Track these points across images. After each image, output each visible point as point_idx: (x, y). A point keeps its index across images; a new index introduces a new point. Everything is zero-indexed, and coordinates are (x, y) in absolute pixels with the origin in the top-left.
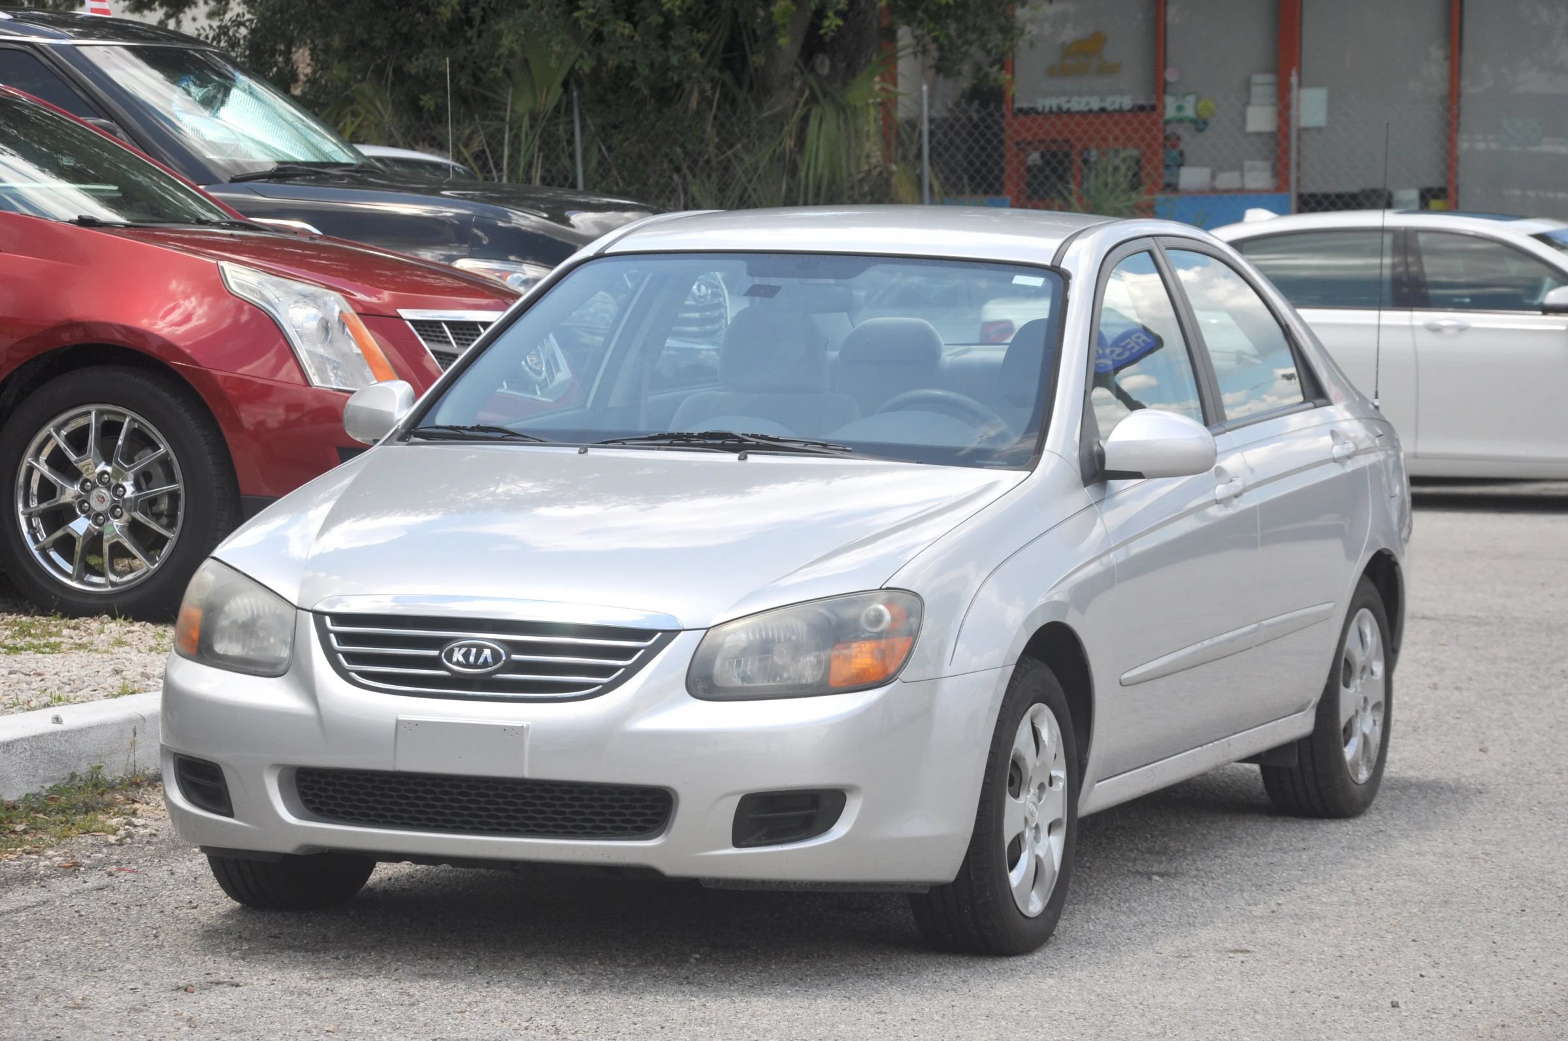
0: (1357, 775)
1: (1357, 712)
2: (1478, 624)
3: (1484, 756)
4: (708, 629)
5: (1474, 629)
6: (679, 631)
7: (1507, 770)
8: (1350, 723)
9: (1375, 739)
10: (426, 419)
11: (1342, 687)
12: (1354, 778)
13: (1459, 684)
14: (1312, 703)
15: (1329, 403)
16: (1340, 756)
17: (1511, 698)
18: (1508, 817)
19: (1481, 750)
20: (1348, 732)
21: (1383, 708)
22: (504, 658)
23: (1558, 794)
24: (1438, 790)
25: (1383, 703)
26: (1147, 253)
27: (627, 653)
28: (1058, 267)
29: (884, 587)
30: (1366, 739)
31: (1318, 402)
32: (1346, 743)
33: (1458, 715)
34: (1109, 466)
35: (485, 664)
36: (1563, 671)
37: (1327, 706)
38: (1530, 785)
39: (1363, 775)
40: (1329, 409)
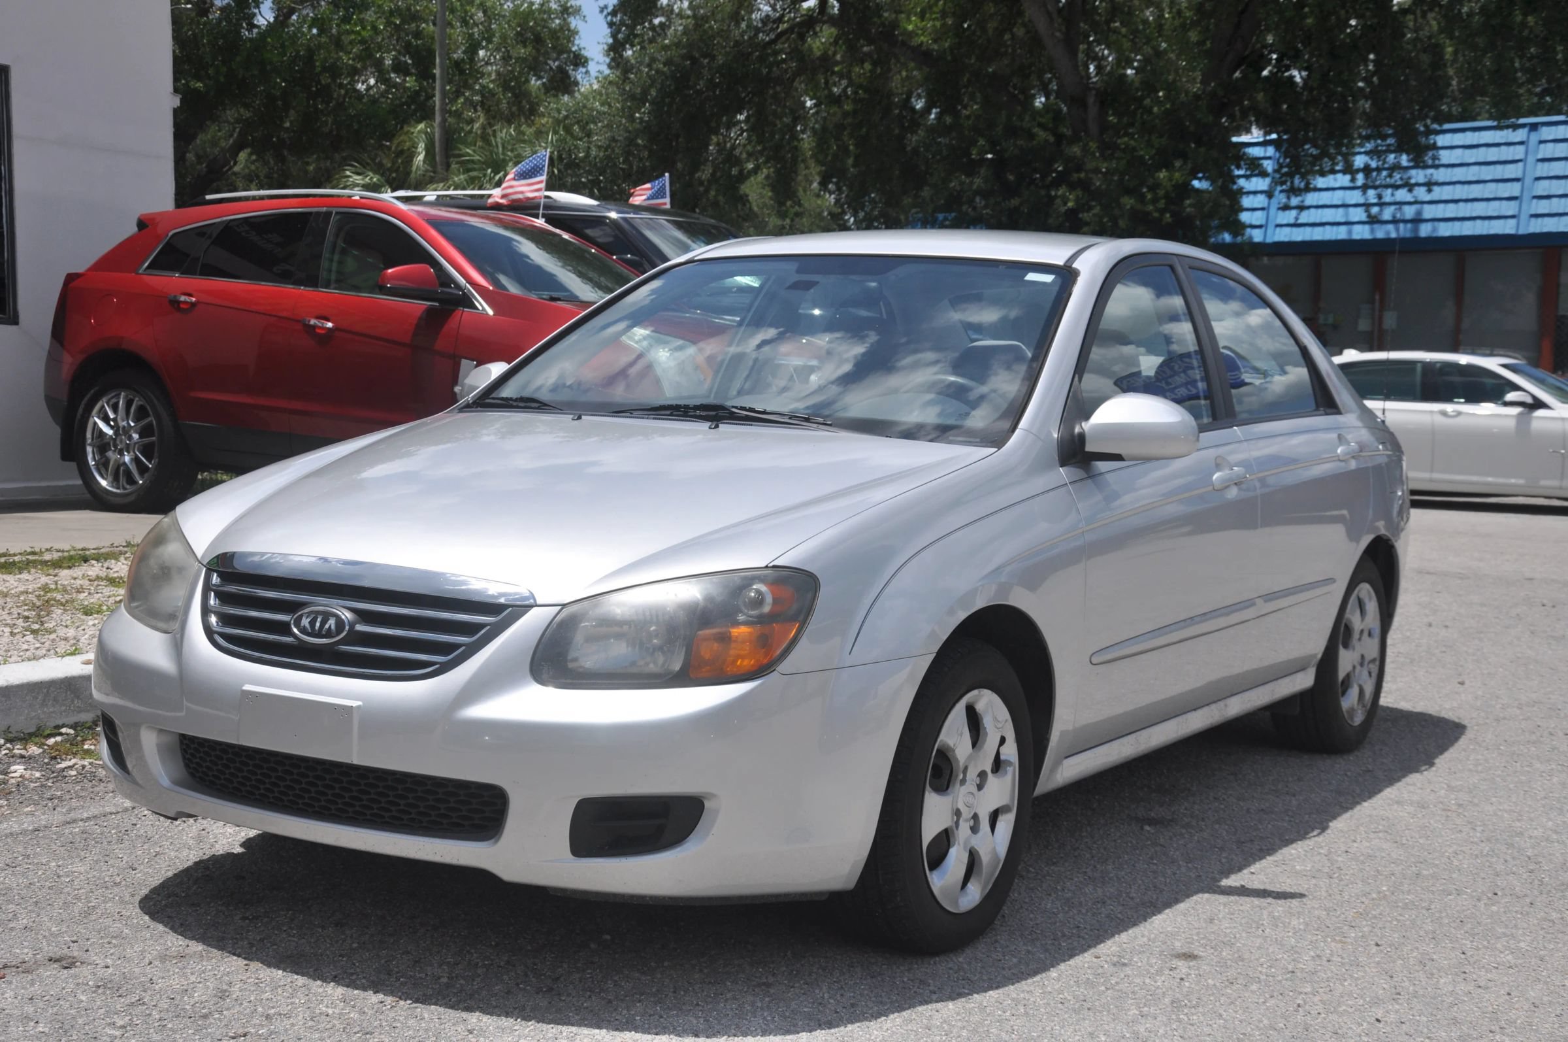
0: (1352, 719)
1: (1354, 667)
2: (1461, 578)
3: (1461, 688)
4: (564, 606)
5: (1459, 582)
6: (531, 606)
7: (1479, 703)
8: (1348, 676)
9: (1369, 689)
10: (496, 392)
11: (1341, 647)
12: (1349, 722)
13: (1447, 624)
14: (1313, 663)
15: (1339, 413)
16: (1338, 706)
17: (1482, 635)
18: (1480, 757)
19: (1460, 683)
20: (1346, 684)
21: (1377, 663)
22: (347, 628)
23: (1520, 731)
24: (1423, 723)
25: (1378, 659)
26: (1168, 268)
27: (471, 628)
28: (1071, 267)
29: (771, 565)
30: (1361, 692)
31: (1329, 411)
32: (1344, 693)
33: (1444, 649)
34: (1090, 447)
35: (329, 634)
36: (1518, 615)
37: (1327, 664)
38: (1498, 720)
39: (1358, 719)
40: (1338, 417)
